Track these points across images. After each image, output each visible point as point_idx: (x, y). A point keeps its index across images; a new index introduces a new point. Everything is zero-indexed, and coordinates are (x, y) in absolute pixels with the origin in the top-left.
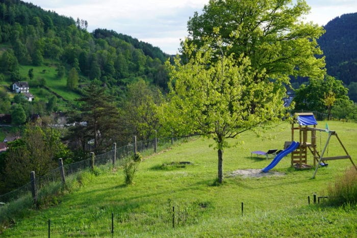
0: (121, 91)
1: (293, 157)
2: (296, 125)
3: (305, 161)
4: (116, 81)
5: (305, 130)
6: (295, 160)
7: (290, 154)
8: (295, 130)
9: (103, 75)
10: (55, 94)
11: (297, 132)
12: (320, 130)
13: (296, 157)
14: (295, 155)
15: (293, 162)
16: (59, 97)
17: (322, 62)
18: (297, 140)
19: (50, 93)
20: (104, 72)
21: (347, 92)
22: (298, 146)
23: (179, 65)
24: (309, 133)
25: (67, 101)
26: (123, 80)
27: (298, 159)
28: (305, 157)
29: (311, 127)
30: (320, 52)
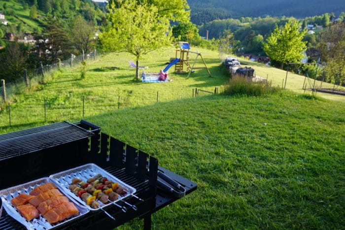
0: (64, 21)
1: (176, 67)
2: (179, 49)
3: (182, 69)
4: (61, 15)
5: (183, 52)
6: (177, 68)
7: (174, 66)
8: (178, 52)
9: (53, 11)
10: (22, 21)
11: (179, 53)
12: (192, 52)
13: (177, 67)
14: (177, 65)
15: (176, 69)
16: (25, 23)
17: (188, 13)
18: (178, 57)
19: (18, 20)
20: (53, 9)
21: (198, 31)
22: (179, 60)
23: (114, 8)
24: (185, 53)
25: (30, 26)
26: (65, 15)
27: (179, 68)
28: (182, 67)
29: (187, 50)
30: (188, 7)
